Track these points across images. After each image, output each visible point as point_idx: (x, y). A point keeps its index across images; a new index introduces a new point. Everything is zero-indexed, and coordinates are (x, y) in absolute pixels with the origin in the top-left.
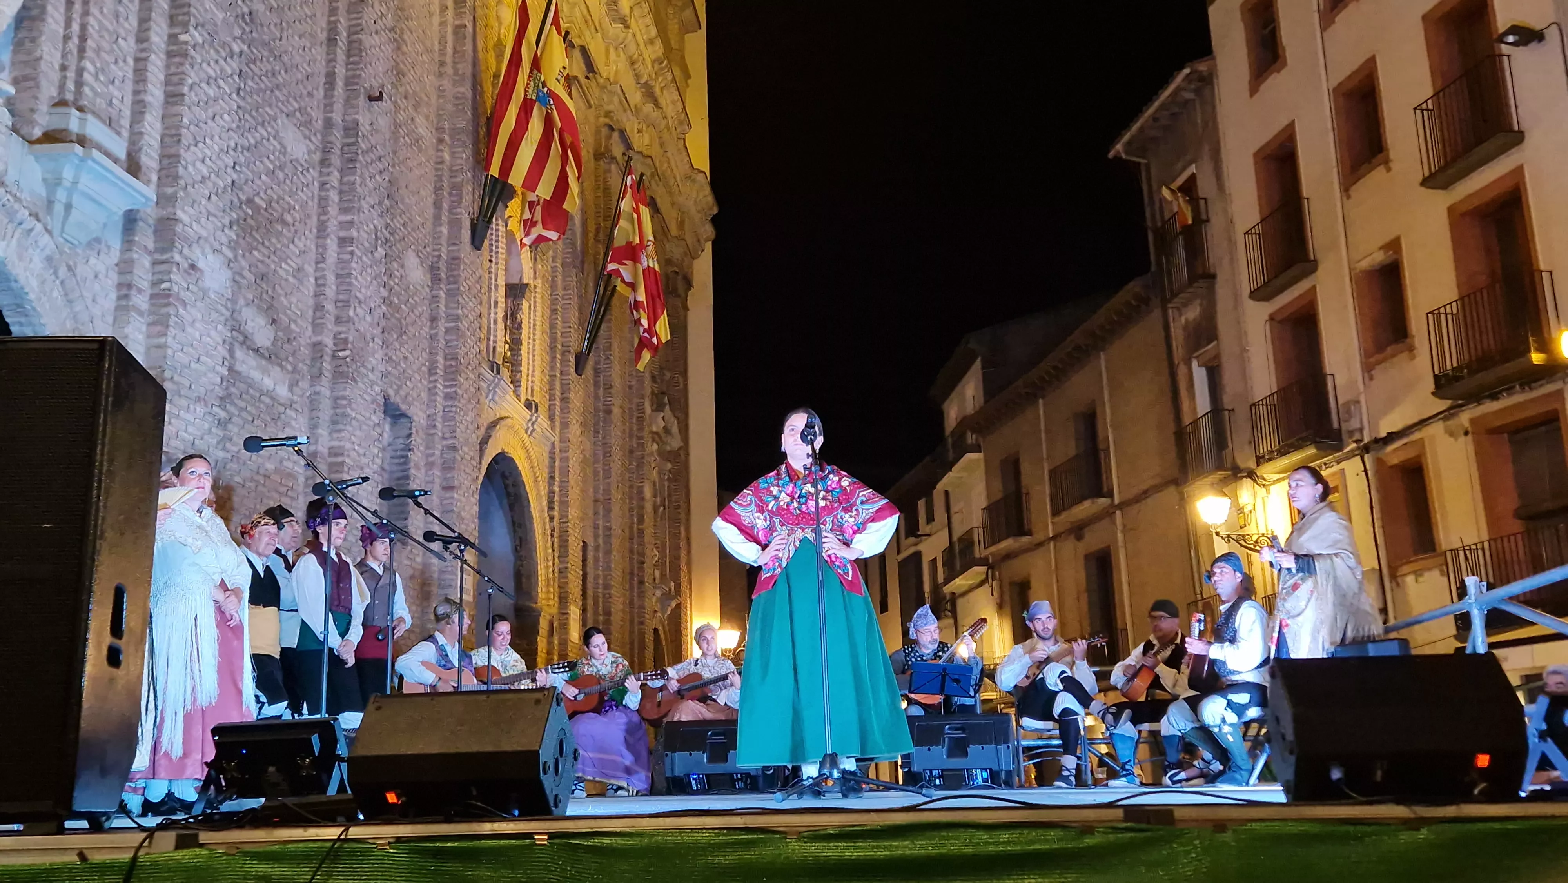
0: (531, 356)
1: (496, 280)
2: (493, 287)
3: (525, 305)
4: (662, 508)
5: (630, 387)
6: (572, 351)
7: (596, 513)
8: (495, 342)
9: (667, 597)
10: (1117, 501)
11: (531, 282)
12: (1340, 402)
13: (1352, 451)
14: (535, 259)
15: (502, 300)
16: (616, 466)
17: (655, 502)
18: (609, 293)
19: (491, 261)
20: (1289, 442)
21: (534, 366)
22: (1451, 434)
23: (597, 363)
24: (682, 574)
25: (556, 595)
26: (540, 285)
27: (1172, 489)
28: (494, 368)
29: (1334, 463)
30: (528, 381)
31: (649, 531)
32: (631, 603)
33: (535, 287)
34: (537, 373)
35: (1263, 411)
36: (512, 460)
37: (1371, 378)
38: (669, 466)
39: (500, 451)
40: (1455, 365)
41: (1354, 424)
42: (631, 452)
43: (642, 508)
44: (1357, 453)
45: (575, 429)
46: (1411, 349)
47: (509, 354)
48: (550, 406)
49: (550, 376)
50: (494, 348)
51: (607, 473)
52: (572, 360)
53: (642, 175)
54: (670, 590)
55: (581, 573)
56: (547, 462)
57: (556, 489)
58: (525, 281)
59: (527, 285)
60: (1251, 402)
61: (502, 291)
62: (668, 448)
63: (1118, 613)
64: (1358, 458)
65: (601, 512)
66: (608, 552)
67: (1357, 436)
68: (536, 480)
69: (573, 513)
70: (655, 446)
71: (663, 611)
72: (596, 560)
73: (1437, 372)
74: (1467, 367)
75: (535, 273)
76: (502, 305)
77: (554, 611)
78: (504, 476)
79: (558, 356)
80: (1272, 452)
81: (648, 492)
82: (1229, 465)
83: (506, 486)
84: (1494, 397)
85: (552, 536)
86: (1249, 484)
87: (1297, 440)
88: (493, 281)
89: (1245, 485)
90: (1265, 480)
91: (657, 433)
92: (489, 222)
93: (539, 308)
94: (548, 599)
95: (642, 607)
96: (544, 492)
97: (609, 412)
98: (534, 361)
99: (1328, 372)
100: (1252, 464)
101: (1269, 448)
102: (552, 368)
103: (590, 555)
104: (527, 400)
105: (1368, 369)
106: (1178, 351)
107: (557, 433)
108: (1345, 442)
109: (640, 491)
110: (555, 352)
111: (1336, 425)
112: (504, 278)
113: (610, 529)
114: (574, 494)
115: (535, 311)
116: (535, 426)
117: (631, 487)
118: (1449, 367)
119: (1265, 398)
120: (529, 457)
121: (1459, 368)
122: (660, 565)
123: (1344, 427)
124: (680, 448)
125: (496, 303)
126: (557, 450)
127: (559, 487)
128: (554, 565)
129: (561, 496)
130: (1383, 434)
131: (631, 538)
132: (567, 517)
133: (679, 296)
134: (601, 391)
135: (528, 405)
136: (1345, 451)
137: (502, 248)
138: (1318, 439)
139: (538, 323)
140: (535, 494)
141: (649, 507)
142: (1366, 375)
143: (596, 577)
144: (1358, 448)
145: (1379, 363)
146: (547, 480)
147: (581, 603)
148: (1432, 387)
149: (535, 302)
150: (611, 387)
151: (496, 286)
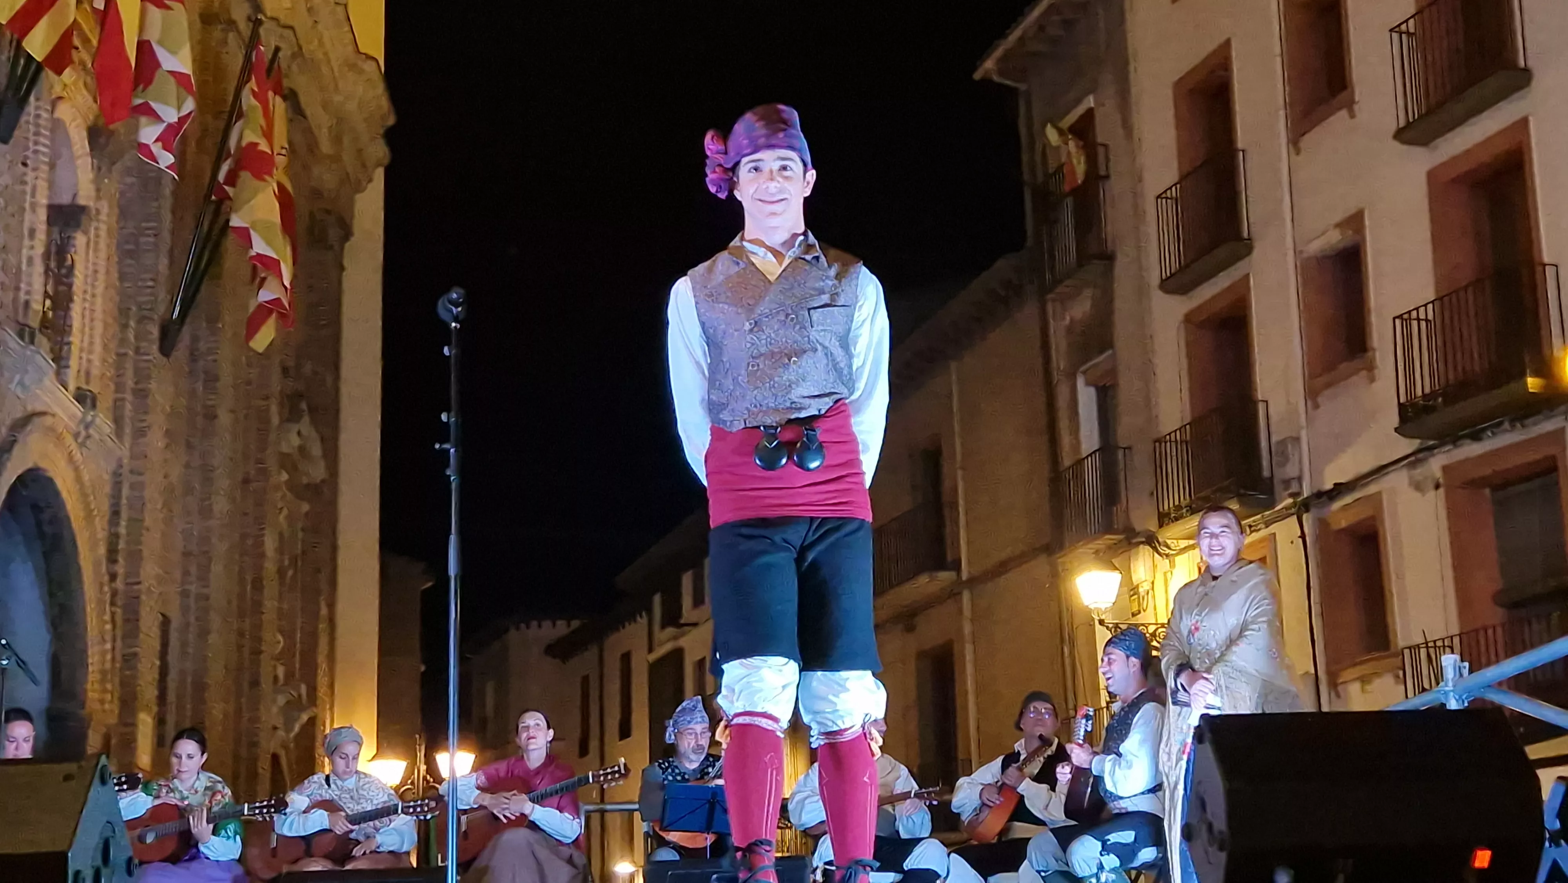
0: (87, 321)
1: (33, 195)
2: (27, 205)
3: (80, 240)
4: (290, 573)
5: (249, 383)
6: (156, 317)
7: (186, 573)
8: (28, 293)
9: (294, 706)
10: (965, 576)
11: (91, 204)
12: (1274, 439)
13: (1286, 508)
14: (99, 169)
15: (42, 228)
16: (221, 505)
17: (281, 561)
18: (216, 231)
19: (25, 164)
20: (1202, 494)
21: (91, 336)
22: (1418, 486)
23: (195, 339)
24: (320, 673)
25: (116, 695)
26: (105, 210)
27: (1043, 559)
28: (24, 332)
29: (1263, 526)
30: (81, 358)
31: (270, 604)
32: (239, 711)
33: (98, 212)
34: (98, 348)
35: (1171, 449)
36: (50, 481)
37: (1316, 406)
38: (305, 507)
39: (30, 465)
40: (1427, 390)
41: (1291, 471)
42: (246, 481)
43: (259, 568)
44: (1293, 510)
45: (156, 440)
46: (1370, 368)
47: (50, 314)
48: (116, 401)
49: (118, 355)
50: (27, 304)
51: (206, 512)
52: (155, 332)
53: (277, 49)
54: (300, 696)
55: (158, 663)
56: (107, 489)
57: (122, 530)
58: (82, 202)
59: (83, 209)
60: (1155, 436)
61: (42, 214)
62: (305, 480)
63: (960, 735)
64: (1295, 517)
65: (193, 570)
66: (203, 633)
67: (1294, 488)
68: (89, 516)
69: (150, 570)
70: (285, 476)
71: (288, 730)
72: (184, 644)
73: (1403, 400)
74: (1441, 395)
75: (98, 190)
76: (41, 236)
77: (113, 720)
78: (36, 508)
79: (132, 323)
80: (1179, 508)
81: (270, 544)
82: (1121, 527)
83: (39, 524)
84: (1476, 437)
85: (112, 604)
86: (1147, 553)
87: (1214, 492)
88: (28, 197)
89: (1141, 554)
90: (1169, 548)
91: (288, 455)
92: (23, 101)
93: (102, 245)
94: (102, 702)
95: (254, 720)
96: (102, 534)
97: (211, 416)
98: (91, 329)
99: (1260, 398)
100: (1153, 526)
101: (1177, 503)
102: (123, 341)
103: (174, 637)
104: (79, 388)
105: (1312, 394)
106: (1060, 361)
107: (127, 445)
108: (1277, 497)
109: (259, 543)
110: (128, 317)
111: (1266, 473)
112: (46, 192)
113: (207, 598)
114: (152, 543)
115: (96, 250)
116: (91, 431)
117: (244, 537)
118: (1419, 393)
119: (1175, 431)
120: (78, 479)
121: (1433, 395)
122: (285, 656)
123: (1279, 475)
124: (323, 481)
125: (32, 233)
126: (125, 471)
127: (127, 527)
128: (113, 649)
129: (128, 543)
130: (1328, 486)
131: (241, 615)
132: (138, 574)
133: (331, 247)
134: (200, 387)
135: (81, 397)
136: (1276, 509)
137: (44, 145)
138: (1242, 491)
139: (102, 270)
140: (87, 534)
141: (270, 567)
142: (1309, 403)
143: (182, 673)
144: (1295, 504)
145: (1328, 385)
146: (107, 518)
147: (155, 709)
148: (1394, 419)
149: (97, 236)
150: (216, 379)
151: (33, 206)
